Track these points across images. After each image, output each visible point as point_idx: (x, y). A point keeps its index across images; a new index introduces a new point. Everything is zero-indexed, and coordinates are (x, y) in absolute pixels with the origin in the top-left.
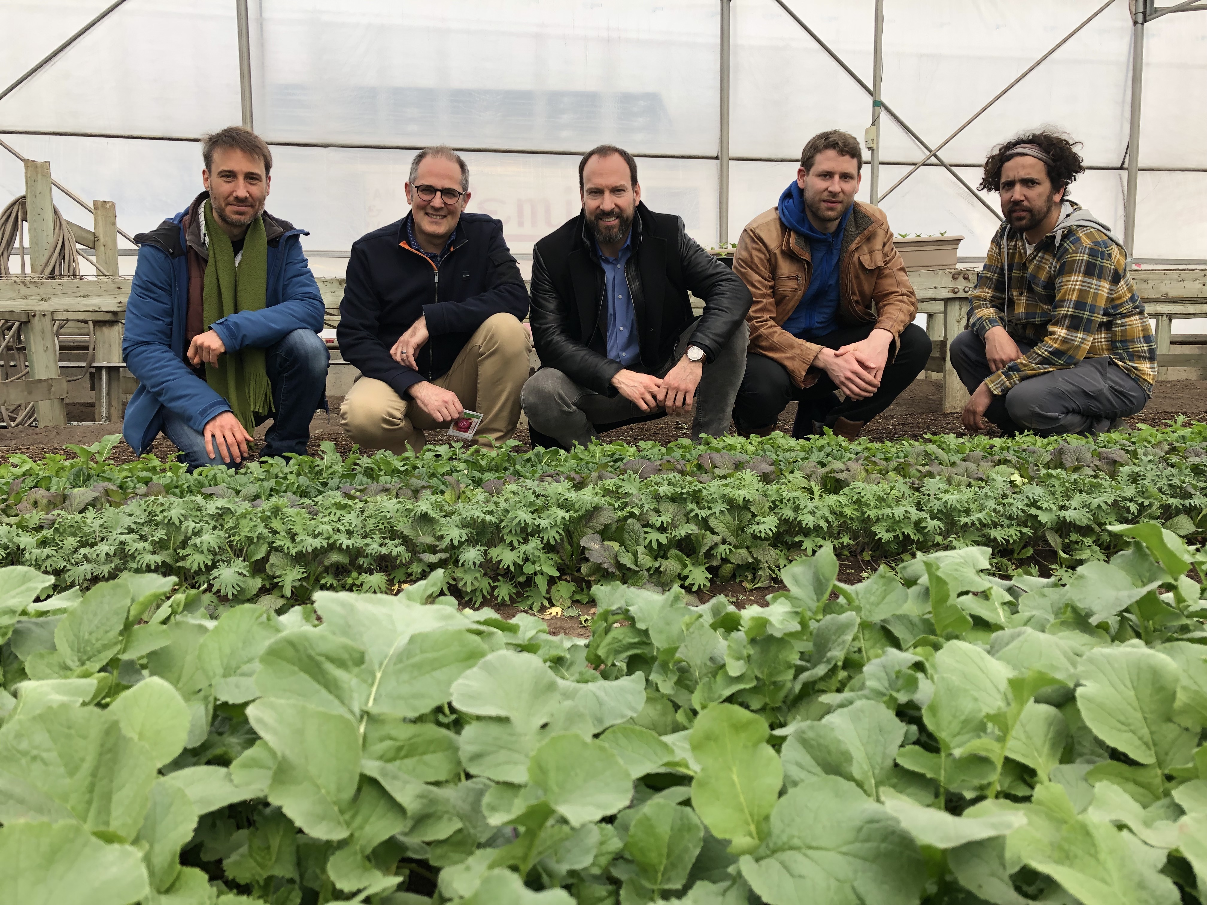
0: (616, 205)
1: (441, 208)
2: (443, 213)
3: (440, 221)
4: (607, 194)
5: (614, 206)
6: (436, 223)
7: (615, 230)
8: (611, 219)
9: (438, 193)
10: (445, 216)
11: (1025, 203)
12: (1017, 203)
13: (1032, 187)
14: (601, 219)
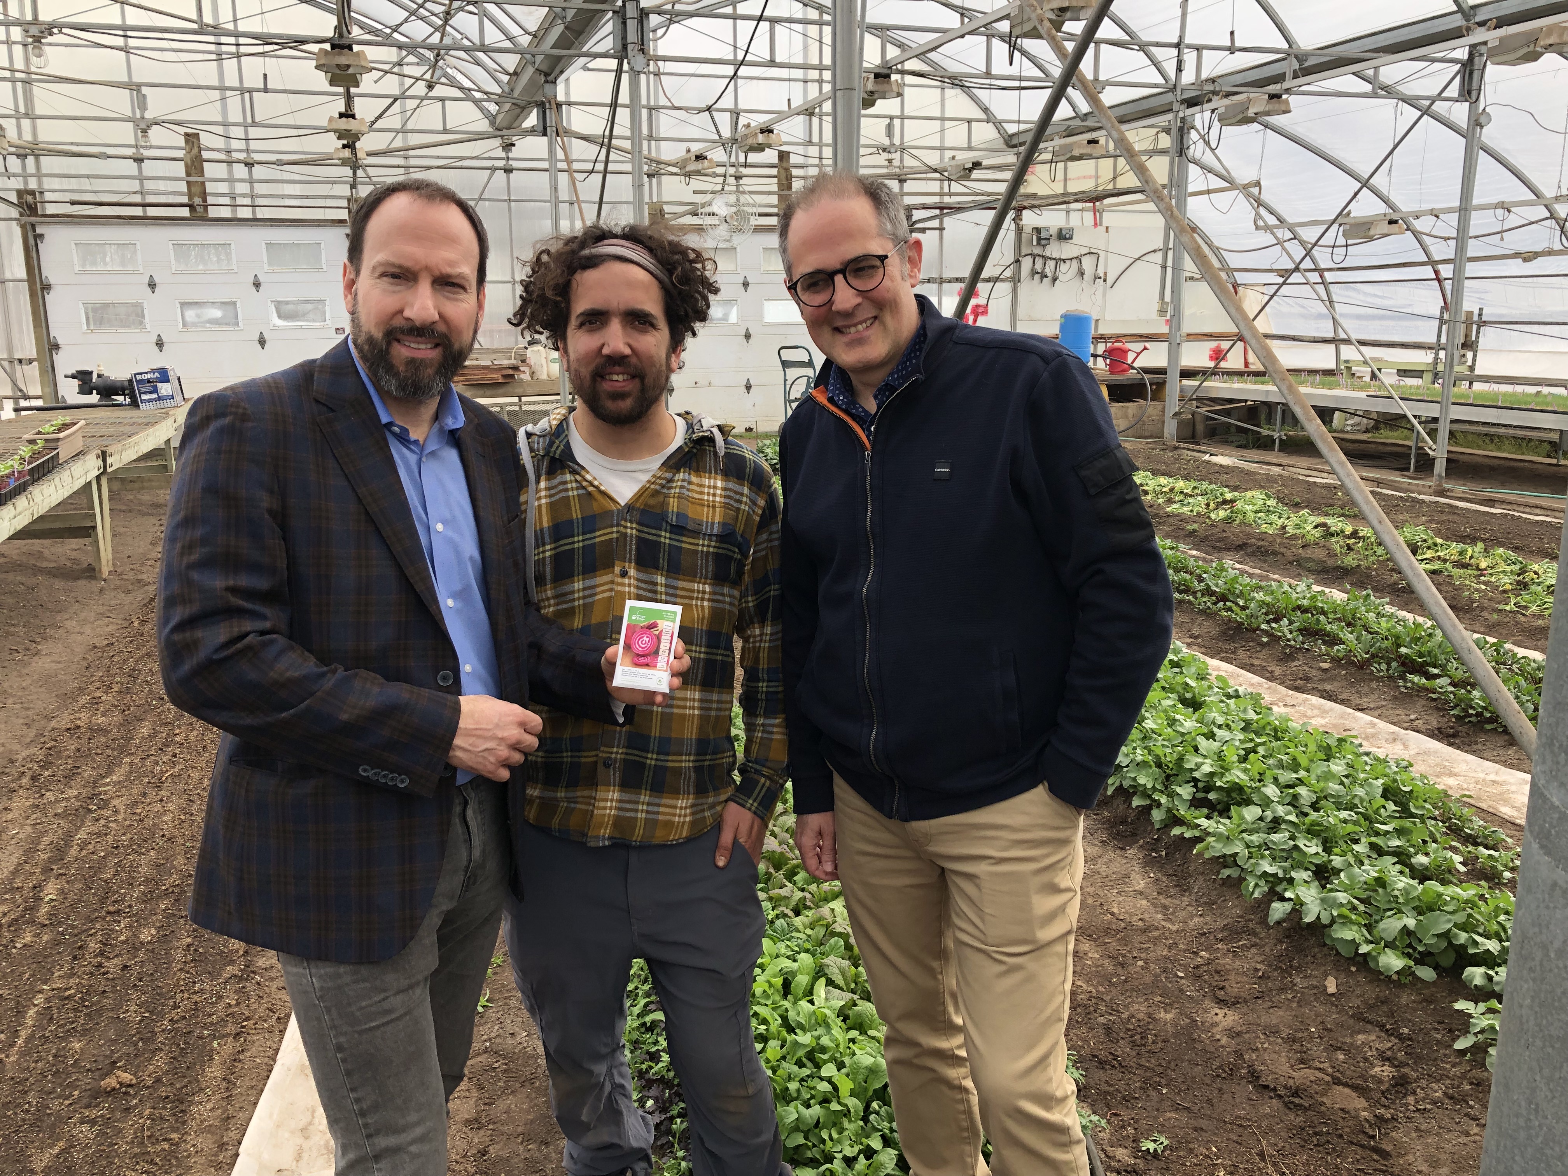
0: (441, 315)
7: (429, 372)
8: (423, 346)
11: (634, 360)
12: (616, 361)
13: (644, 332)
14: (398, 341)
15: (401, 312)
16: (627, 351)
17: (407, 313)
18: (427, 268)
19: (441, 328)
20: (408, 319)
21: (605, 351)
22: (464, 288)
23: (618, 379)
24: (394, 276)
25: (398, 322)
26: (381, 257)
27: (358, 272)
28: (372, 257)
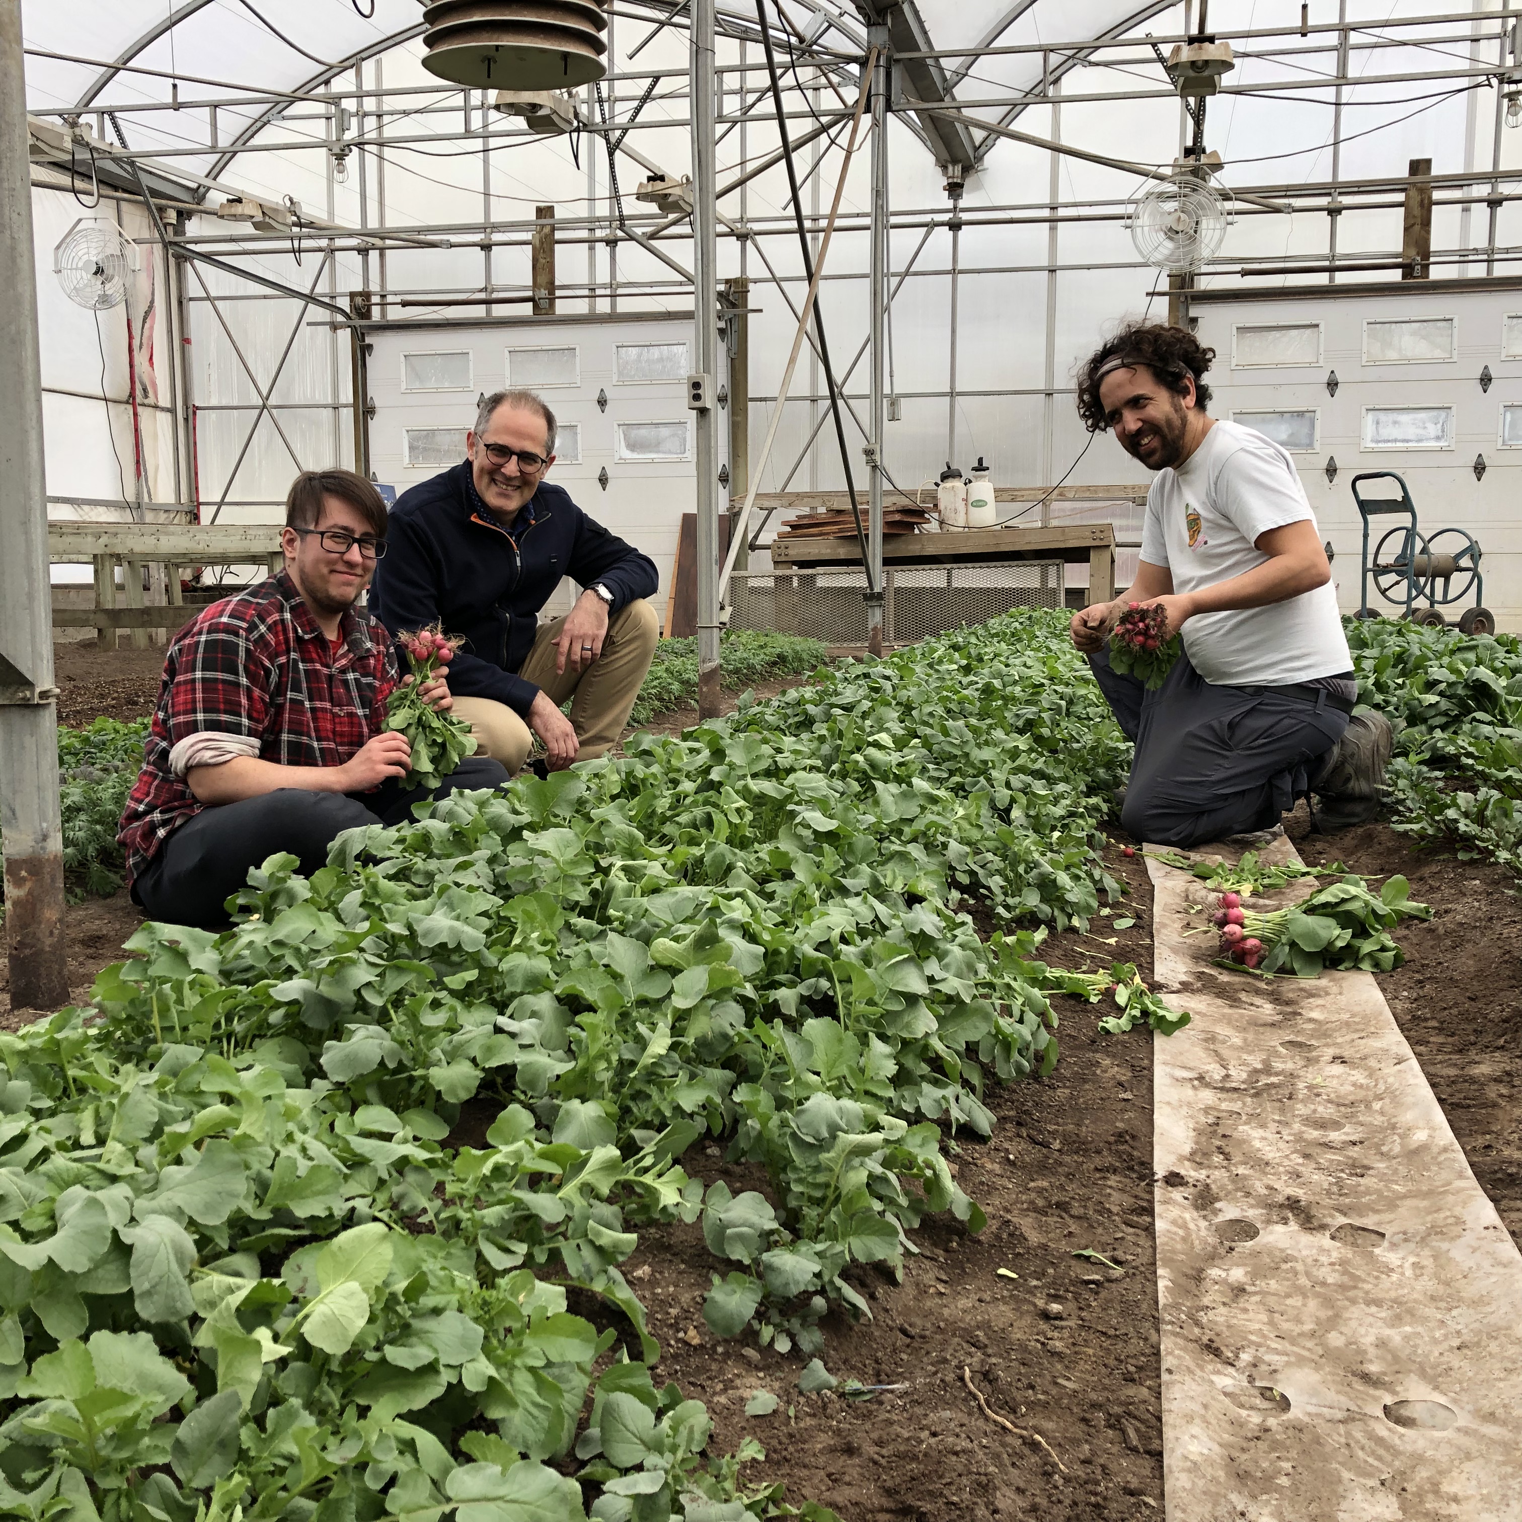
1: (515, 477)
2: (516, 483)
3: (511, 494)
6: (505, 496)
10: (518, 488)
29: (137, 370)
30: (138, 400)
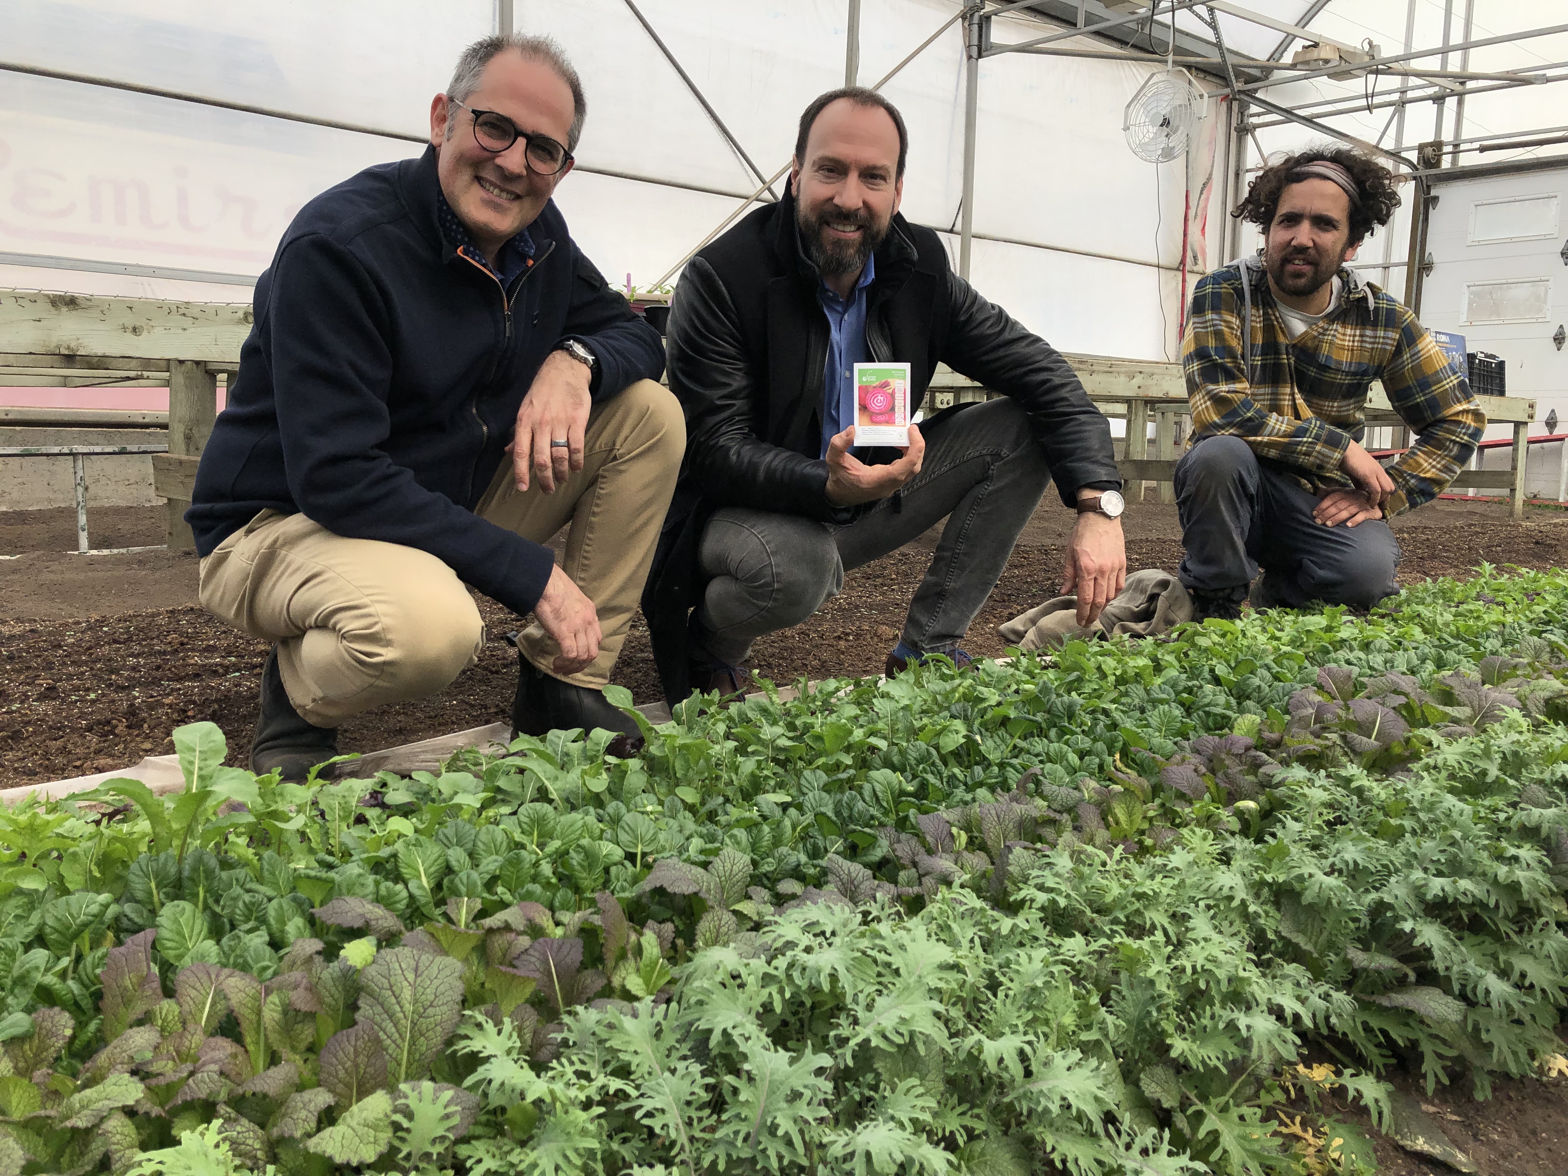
0: (865, 203)
1: (519, 177)
2: (519, 188)
3: (506, 204)
4: (853, 178)
5: (861, 205)
6: (496, 207)
7: (851, 251)
8: (848, 229)
9: (521, 142)
10: (518, 197)
11: (1312, 252)
12: (1301, 250)
13: (1326, 231)
14: (828, 224)
15: (832, 199)
16: (1311, 244)
17: (837, 201)
18: (857, 163)
19: (862, 213)
20: (837, 206)
21: (1294, 243)
22: (884, 178)
23: (1298, 265)
24: (830, 170)
25: (828, 207)
26: (820, 153)
27: (801, 165)
28: (812, 154)
29: (1190, 238)
30: (1187, 268)
